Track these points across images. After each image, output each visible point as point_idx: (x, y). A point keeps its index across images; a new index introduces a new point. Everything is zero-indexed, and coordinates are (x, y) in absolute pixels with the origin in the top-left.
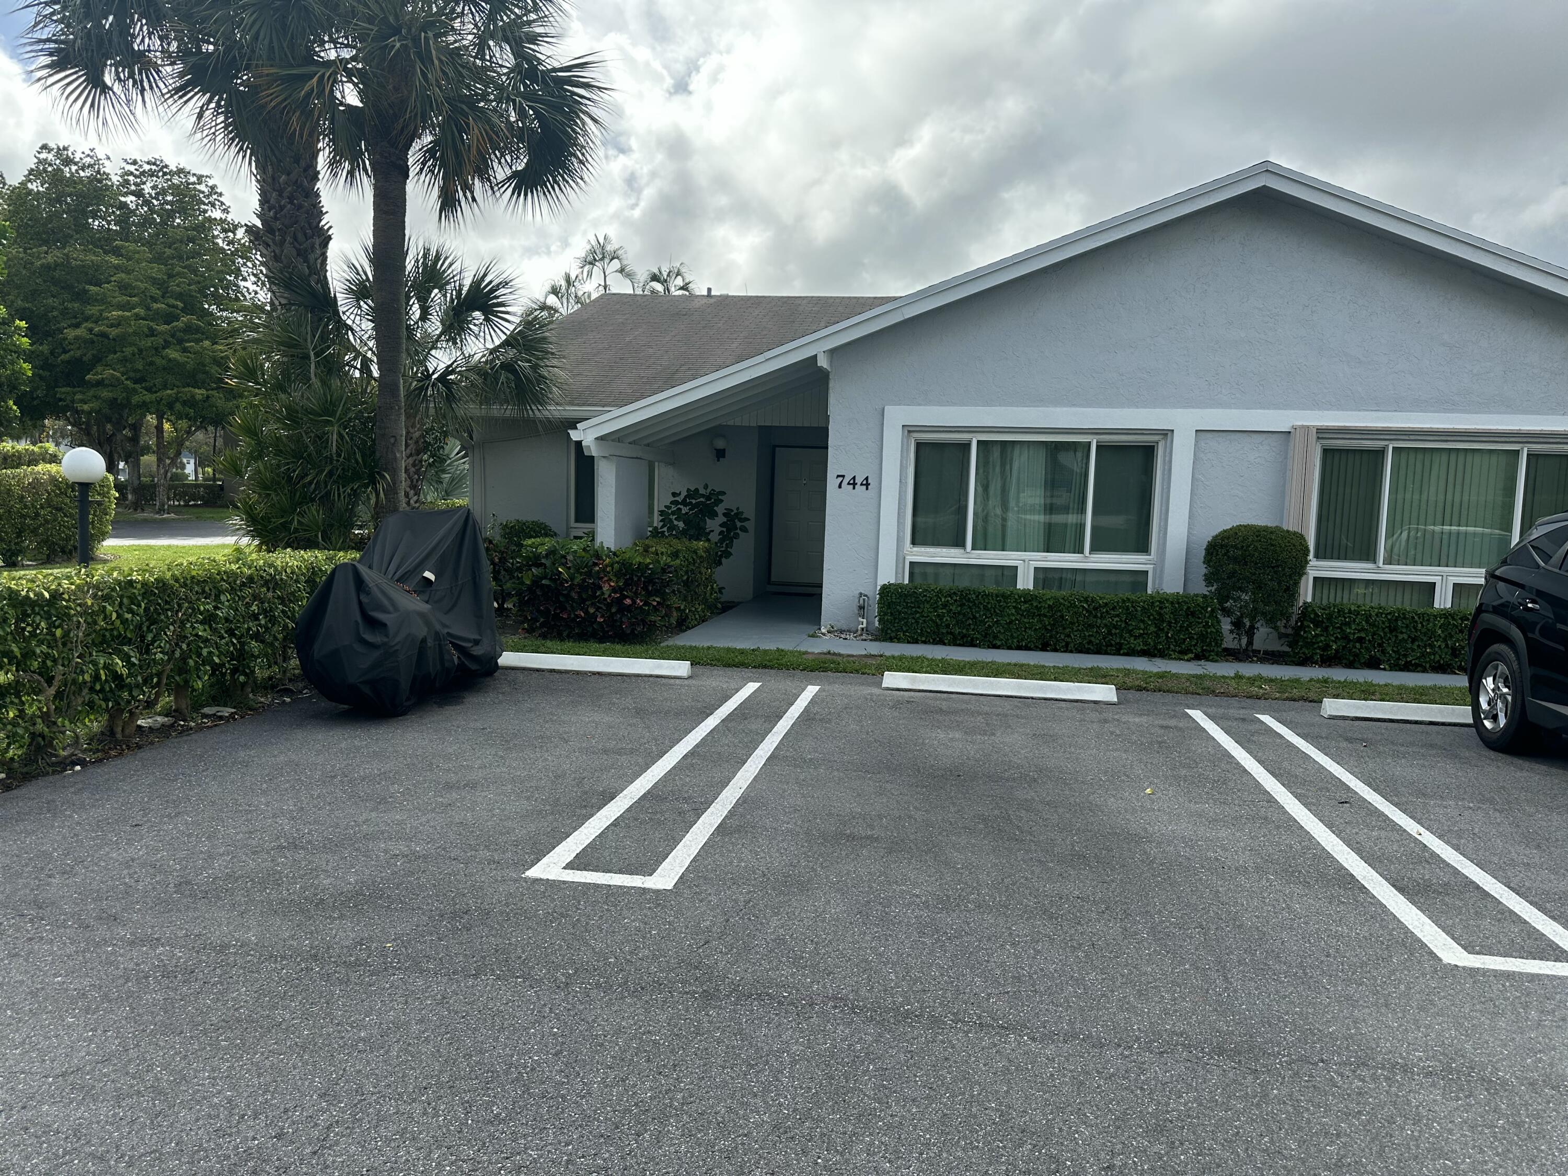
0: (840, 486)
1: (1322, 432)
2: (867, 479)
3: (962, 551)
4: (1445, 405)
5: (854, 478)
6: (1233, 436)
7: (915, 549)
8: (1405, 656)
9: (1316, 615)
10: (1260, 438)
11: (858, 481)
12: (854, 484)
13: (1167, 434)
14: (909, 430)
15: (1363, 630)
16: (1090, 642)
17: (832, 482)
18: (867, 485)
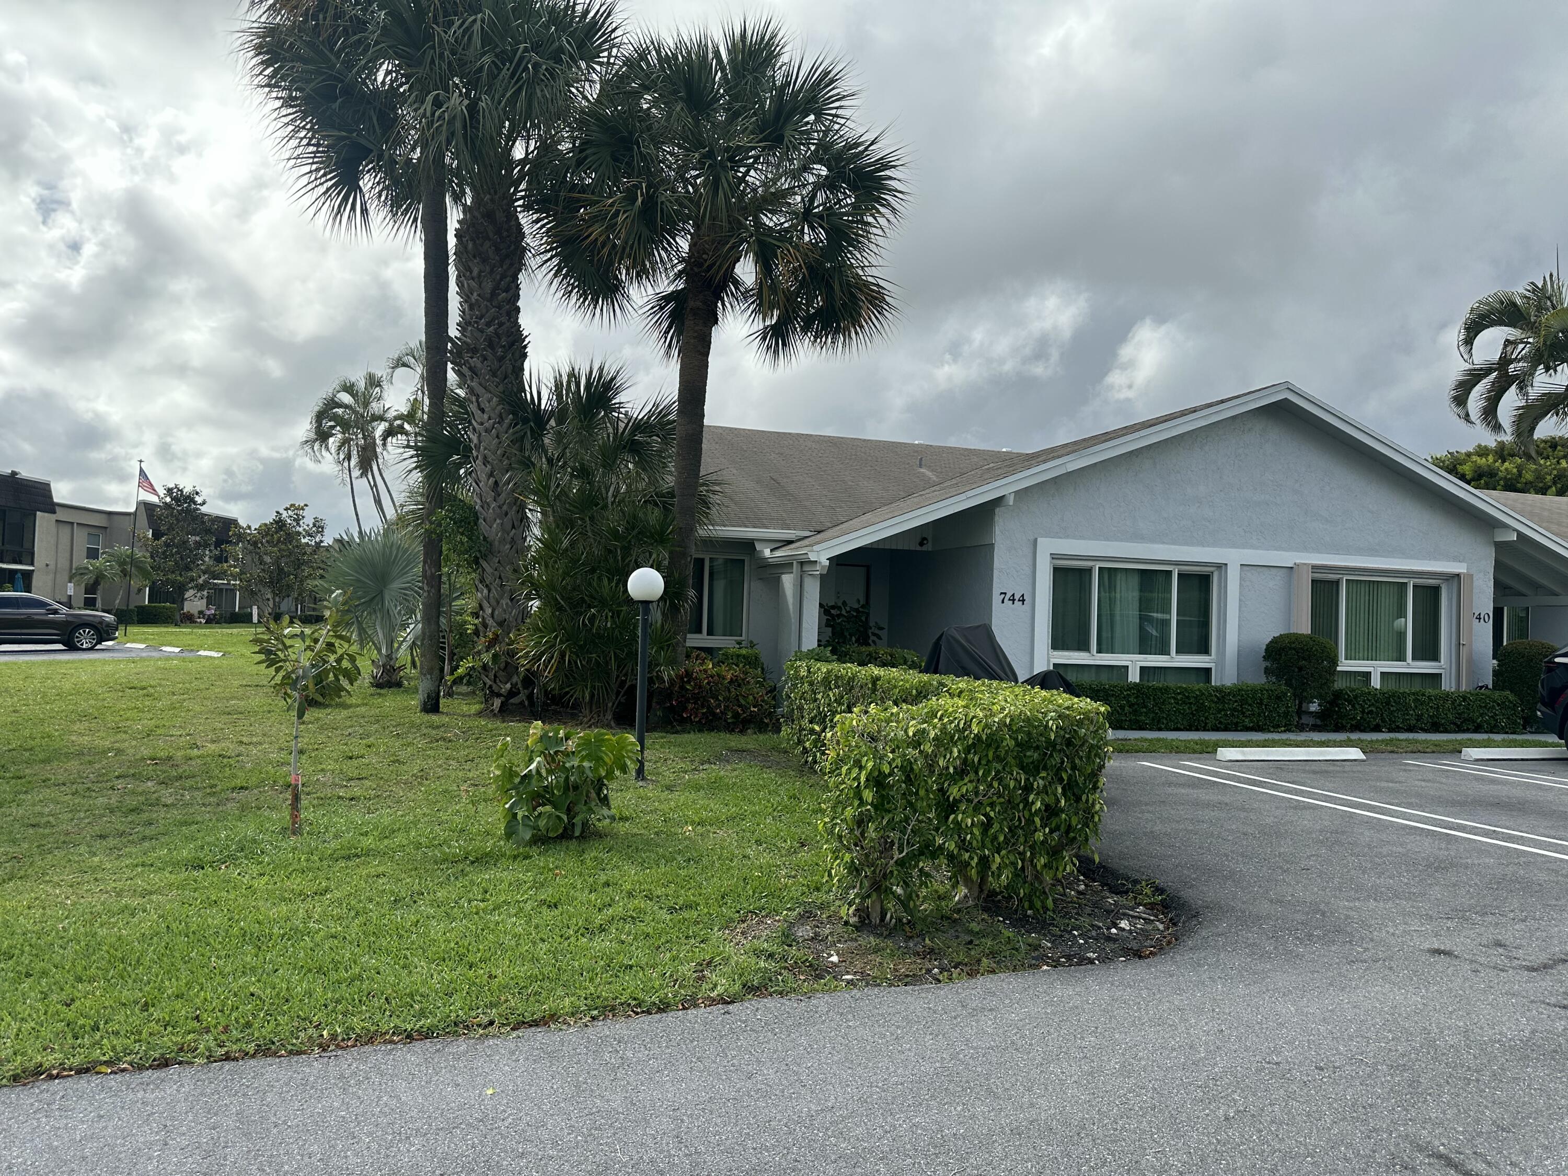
0: (1003, 602)
1: (1314, 567)
2: (1023, 596)
3: (1088, 654)
4: (1372, 552)
5: (1013, 595)
6: (1259, 569)
7: (1055, 653)
8: (1394, 722)
9: (1349, 696)
10: (1274, 571)
11: (1017, 597)
12: (1014, 600)
13: (1222, 567)
14: (1054, 557)
15: (1373, 704)
16: (1220, 723)
17: (996, 598)
18: (1023, 601)
